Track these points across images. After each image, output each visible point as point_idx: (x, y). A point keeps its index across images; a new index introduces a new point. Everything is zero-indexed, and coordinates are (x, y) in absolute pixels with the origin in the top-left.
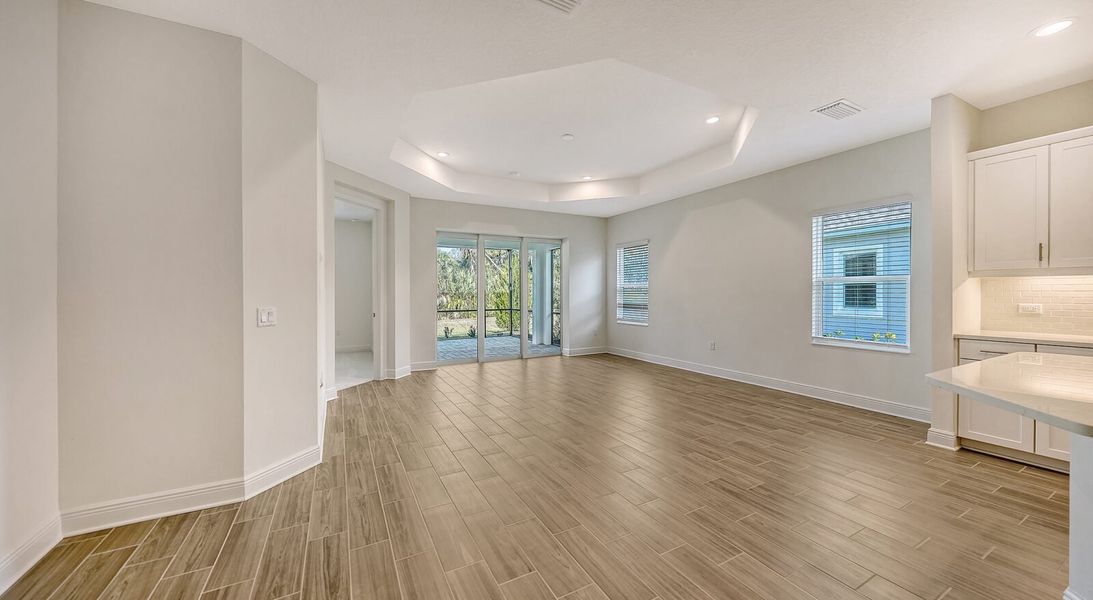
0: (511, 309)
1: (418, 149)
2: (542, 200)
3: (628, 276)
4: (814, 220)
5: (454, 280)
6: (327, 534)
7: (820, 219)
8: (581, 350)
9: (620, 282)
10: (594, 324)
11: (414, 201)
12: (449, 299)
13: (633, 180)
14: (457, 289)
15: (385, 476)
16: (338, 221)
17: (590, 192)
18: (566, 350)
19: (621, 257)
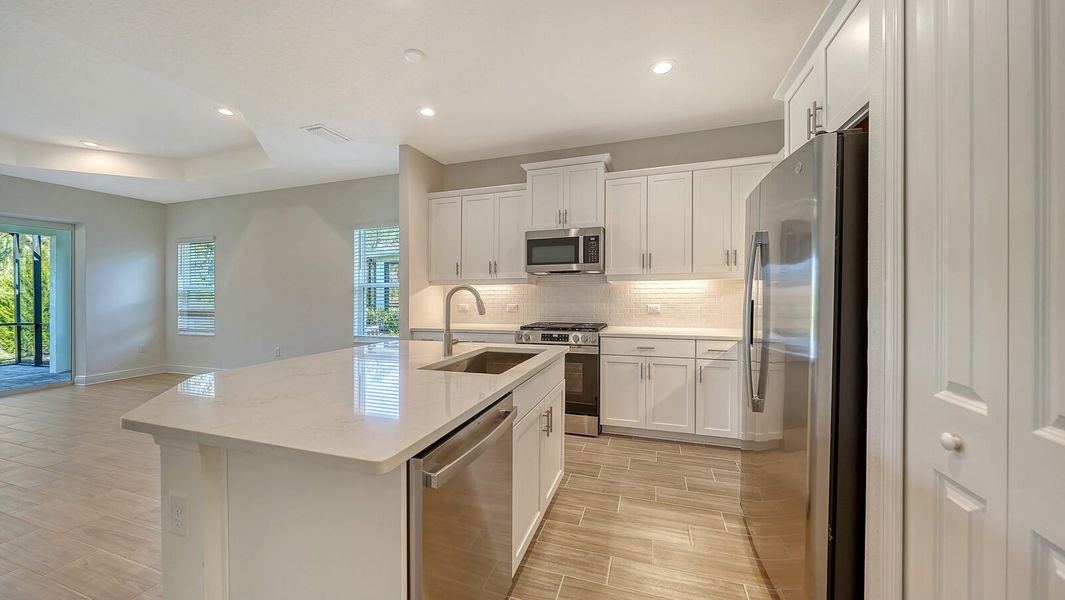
4: (356, 232)
8: (111, 374)
9: (185, 286)
10: (140, 338)
13: (177, 161)
18: (81, 377)
19: (185, 254)
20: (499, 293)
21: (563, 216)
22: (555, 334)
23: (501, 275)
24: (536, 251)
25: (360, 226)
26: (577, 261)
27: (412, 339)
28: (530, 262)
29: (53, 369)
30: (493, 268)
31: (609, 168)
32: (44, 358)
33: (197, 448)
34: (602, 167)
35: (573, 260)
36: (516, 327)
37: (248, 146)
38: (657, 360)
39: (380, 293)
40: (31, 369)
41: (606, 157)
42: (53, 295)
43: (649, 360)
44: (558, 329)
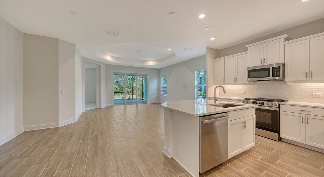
0: (133, 92)
1: (105, 54)
2: (139, 65)
3: (164, 84)
4: (195, 71)
5: (130, 84)
6: (72, 131)
7: (197, 71)
8: (152, 102)
9: (162, 85)
10: (156, 96)
11: (106, 65)
12: (128, 89)
13: (160, 60)
14: (131, 86)
15: (88, 124)
16: (86, 69)
17: (151, 63)
18: (148, 102)
19: (162, 79)
20: (239, 87)
21: (263, 60)
22: (258, 102)
23: (238, 82)
24: (251, 74)
25: (196, 70)
26: (269, 76)
27: (209, 99)
28: (249, 77)
29: (144, 101)
30: (235, 80)
31: (287, 39)
32: (143, 98)
33: (169, 110)
34: (282, 40)
35: (268, 76)
36: (244, 99)
37: (173, 55)
38: (312, 117)
39: (203, 87)
40: (142, 100)
41: (285, 36)
42: (144, 87)
43: (307, 116)
44: (259, 100)
